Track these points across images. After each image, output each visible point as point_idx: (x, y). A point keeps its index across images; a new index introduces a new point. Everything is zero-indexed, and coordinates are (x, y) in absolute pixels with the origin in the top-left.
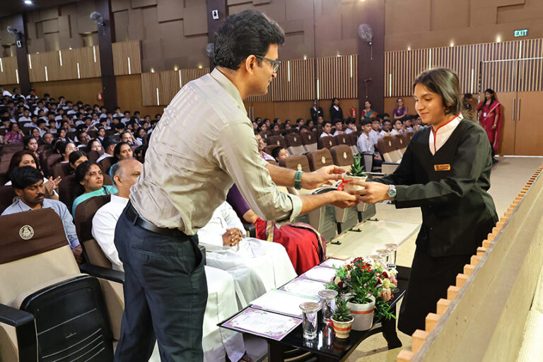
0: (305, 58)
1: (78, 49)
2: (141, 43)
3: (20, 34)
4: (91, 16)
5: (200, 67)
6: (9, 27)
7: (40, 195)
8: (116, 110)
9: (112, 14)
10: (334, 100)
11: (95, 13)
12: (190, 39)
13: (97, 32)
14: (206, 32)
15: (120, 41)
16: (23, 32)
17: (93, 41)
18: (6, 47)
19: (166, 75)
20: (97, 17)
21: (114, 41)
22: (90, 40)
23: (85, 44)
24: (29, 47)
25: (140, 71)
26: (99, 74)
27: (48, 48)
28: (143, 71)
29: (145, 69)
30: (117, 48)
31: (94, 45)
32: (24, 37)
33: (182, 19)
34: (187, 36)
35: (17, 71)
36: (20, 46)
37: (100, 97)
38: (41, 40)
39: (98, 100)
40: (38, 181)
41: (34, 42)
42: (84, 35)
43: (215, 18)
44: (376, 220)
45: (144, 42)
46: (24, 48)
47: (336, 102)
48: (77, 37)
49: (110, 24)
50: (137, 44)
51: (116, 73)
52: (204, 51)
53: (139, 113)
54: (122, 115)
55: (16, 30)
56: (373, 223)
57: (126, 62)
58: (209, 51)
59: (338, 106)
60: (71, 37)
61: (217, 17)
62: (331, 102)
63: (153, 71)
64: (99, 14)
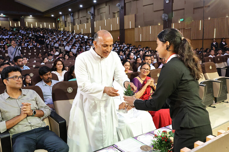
0: (209, 19)
1: (112, 19)
2: (135, 15)
3: (92, 14)
4: (117, 5)
5: (159, 25)
6: (88, 12)
7: (49, 78)
8: (123, 43)
9: (125, 4)
10: (222, 39)
11: (118, 4)
12: (156, 13)
13: (119, 12)
14: (163, 9)
15: (127, 15)
16: (93, 13)
17: (118, 15)
18: (88, 19)
19: (144, 28)
20: (119, 5)
21: (125, 15)
22: (116, 15)
23: (114, 17)
24: (95, 19)
25: (134, 27)
26: (119, 29)
27: (101, 19)
28: (135, 27)
29: (136, 26)
30: (126, 17)
31: (118, 17)
32: (93, 15)
33: (153, 4)
34: (154, 11)
35: (90, 28)
36: (92, 19)
37: (119, 38)
38: (99, 16)
40: (48, 72)
41: (97, 17)
42: (114, 13)
43: (167, 2)
44: (227, 102)
45: (137, 15)
46: (93, 20)
47: (224, 40)
48: (112, 14)
49: (124, 8)
50: (134, 16)
51: (125, 28)
52: (161, 17)
55: (91, 13)
56: (224, 104)
57: (129, 23)
58: (163, 17)
60: (109, 14)
61: (168, 2)
63: (139, 27)
64: (120, 4)
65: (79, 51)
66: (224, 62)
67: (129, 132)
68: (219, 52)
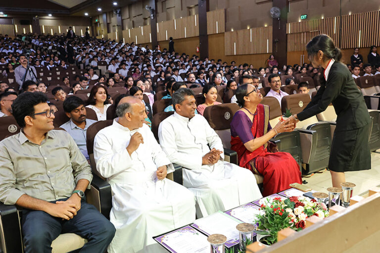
0: (350, 14)
1: (186, 18)
2: (226, 11)
3: (153, 10)
5: (266, 26)
6: (146, 6)
7: (82, 115)
8: (205, 58)
10: (372, 47)
12: (260, 5)
13: (197, 5)
15: (212, 10)
16: (154, 9)
17: (196, 10)
18: (145, 19)
19: (241, 32)
21: (208, 10)
22: (193, 11)
23: (190, 14)
24: (158, 18)
25: (224, 31)
26: (198, 34)
27: (168, 18)
28: (226, 31)
29: (227, 29)
30: (210, 15)
31: (196, 14)
32: (155, 12)
34: (257, 3)
35: (150, 34)
36: (153, 18)
37: (198, 50)
38: (165, 13)
39: (196, 52)
41: (161, 15)
42: (190, 8)
45: (228, 10)
46: (155, 19)
47: (375, 49)
48: (185, 9)
50: (222, 11)
51: (208, 34)
52: (269, 13)
53: (221, 60)
54: (209, 62)
55: (150, 8)
57: (215, 25)
58: (272, 13)
59: (376, 52)
60: (182, 9)
62: (370, 49)
63: (232, 30)
65: (133, 73)
66: (375, 86)
67: (217, 203)
68: (367, 69)
